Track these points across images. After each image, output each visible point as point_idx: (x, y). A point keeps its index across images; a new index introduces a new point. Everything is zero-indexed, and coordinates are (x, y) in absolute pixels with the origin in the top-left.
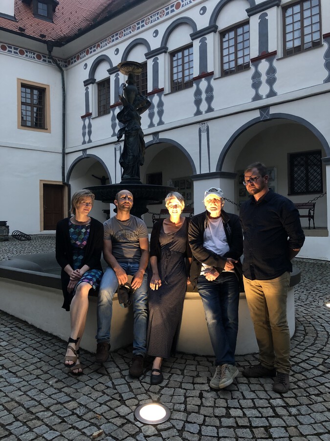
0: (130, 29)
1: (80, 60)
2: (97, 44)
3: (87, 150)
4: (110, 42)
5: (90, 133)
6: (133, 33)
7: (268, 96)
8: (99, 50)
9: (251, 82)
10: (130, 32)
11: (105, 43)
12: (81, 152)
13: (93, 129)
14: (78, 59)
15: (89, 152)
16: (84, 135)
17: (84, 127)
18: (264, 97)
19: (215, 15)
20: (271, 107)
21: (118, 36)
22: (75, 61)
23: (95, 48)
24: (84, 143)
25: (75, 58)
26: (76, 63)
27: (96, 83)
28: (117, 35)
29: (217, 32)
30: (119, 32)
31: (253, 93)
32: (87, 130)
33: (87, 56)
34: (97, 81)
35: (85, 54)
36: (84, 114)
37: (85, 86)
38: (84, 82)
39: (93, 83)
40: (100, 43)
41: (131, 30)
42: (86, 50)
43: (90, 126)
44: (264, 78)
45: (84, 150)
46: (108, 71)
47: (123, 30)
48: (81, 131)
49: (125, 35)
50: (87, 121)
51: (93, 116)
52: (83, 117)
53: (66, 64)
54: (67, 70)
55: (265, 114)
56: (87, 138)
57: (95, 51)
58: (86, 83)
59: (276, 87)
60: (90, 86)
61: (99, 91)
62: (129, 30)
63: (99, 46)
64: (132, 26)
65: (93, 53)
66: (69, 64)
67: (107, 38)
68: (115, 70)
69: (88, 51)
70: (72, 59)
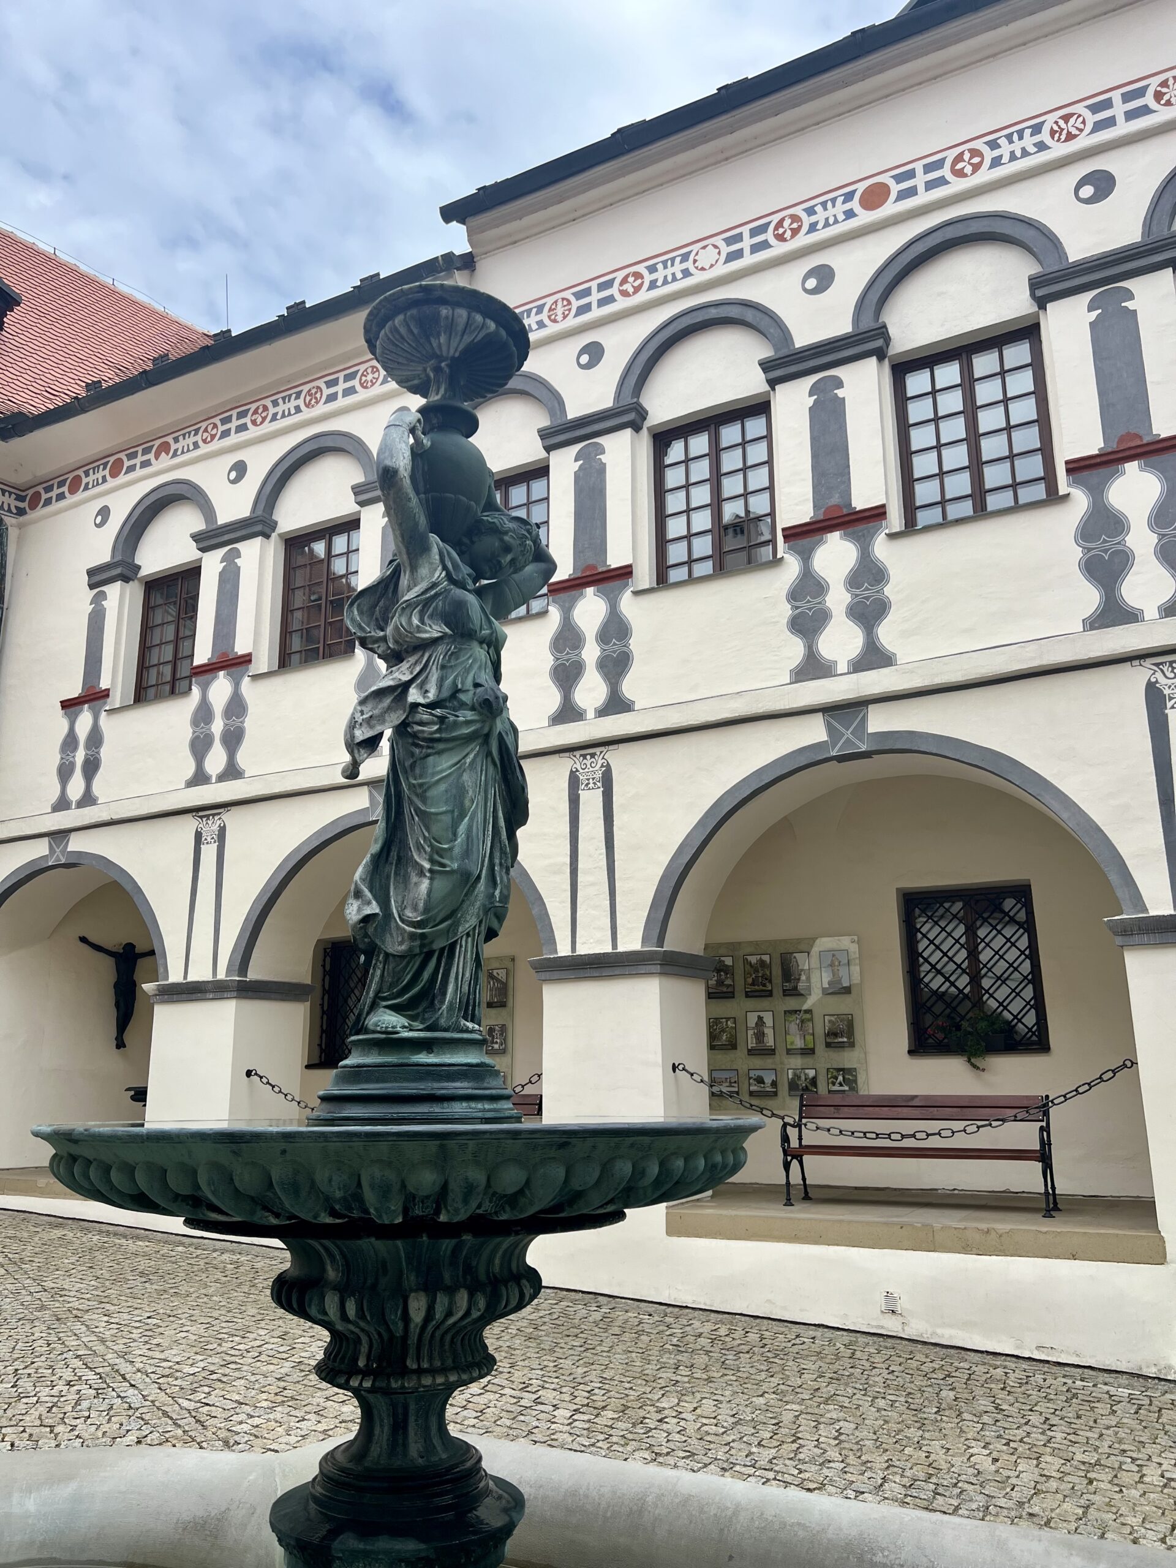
0: (298, 398)
1: (80, 495)
2: (157, 443)
3: (73, 836)
4: (213, 437)
5: (91, 767)
6: (307, 414)
7: (859, 666)
8: (165, 461)
9: (786, 611)
10: (298, 410)
11: (190, 441)
12: (45, 841)
13: (105, 753)
14: (73, 490)
15: (77, 844)
16: (65, 773)
17: (70, 743)
18: (842, 667)
19: (637, 371)
20: (870, 707)
21: (247, 420)
22: (61, 497)
23: (151, 456)
24: (62, 804)
25: (61, 484)
26: (62, 504)
27: (140, 580)
28: (242, 415)
29: (644, 432)
30: (253, 407)
31: (795, 650)
32: (80, 756)
33: (112, 483)
34: (144, 572)
35: (107, 472)
36: (74, 690)
37: (91, 586)
38: (91, 573)
39: (126, 579)
40: (170, 439)
41: (300, 402)
42: (112, 459)
43: (95, 738)
44: (838, 599)
45: (59, 836)
46: (197, 537)
47: (268, 402)
48: (55, 759)
49: (274, 418)
50: (84, 721)
51: (115, 700)
52: (69, 705)
53: (21, 505)
54: (20, 526)
55: (848, 734)
56: (76, 788)
57: (146, 464)
58: (98, 577)
59: (887, 634)
60: (114, 591)
61: (148, 609)
62: (293, 403)
63: (165, 448)
64: (306, 388)
65: (139, 472)
66: (33, 506)
67: (204, 425)
68: (226, 537)
69: (119, 463)
70: (48, 489)
